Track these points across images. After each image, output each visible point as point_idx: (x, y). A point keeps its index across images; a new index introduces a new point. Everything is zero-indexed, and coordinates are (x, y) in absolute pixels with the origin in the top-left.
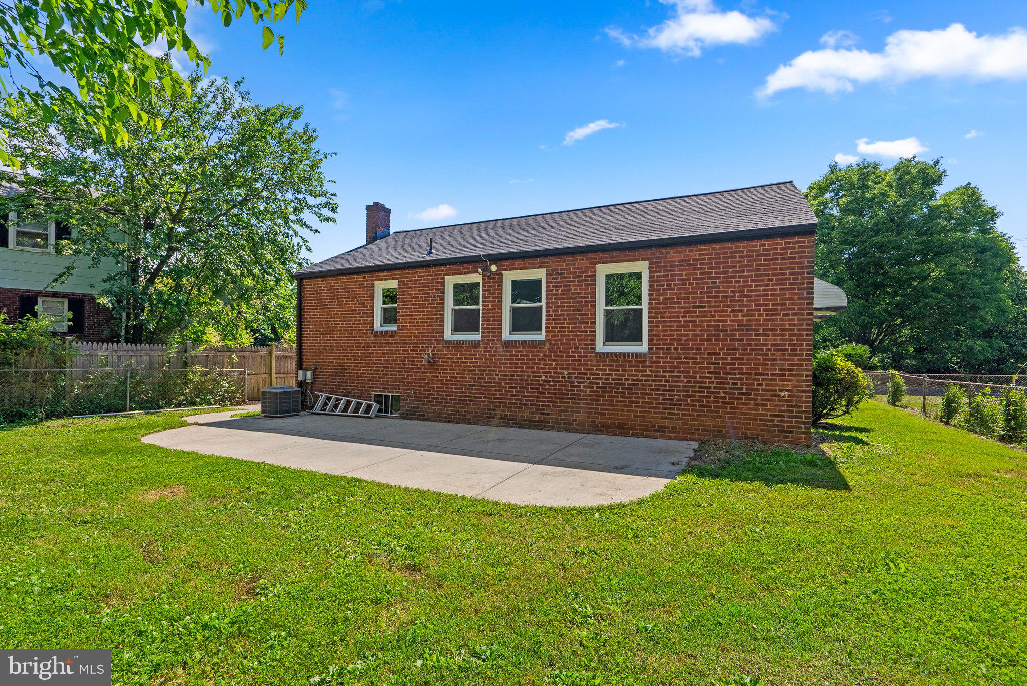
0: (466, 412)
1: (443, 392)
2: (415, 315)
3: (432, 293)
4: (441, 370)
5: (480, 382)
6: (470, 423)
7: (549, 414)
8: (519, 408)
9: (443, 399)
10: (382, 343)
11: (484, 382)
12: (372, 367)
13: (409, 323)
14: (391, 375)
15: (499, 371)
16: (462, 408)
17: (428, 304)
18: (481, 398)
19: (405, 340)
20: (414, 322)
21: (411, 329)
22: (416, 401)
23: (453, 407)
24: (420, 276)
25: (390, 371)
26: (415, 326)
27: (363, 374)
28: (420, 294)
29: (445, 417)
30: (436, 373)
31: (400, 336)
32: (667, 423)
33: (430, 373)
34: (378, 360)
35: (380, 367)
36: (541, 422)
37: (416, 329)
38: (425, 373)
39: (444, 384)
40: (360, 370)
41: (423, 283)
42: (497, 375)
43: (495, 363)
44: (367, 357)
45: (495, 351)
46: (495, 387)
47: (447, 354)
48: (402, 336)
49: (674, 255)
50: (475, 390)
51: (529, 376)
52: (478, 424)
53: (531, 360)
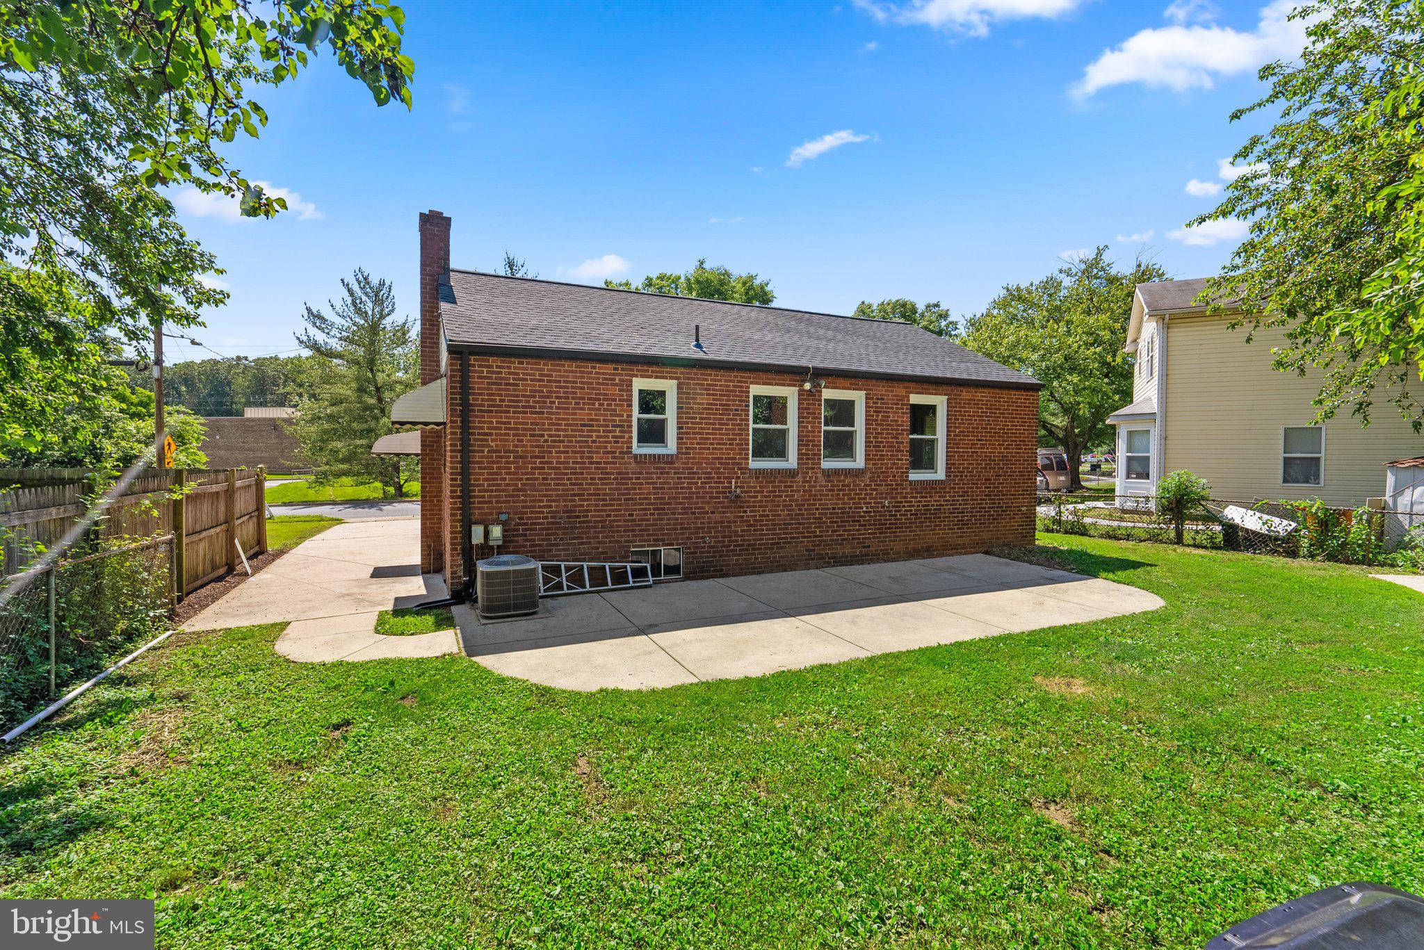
0: (780, 557)
1: (750, 535)
2: (707, 434)
3: (734, 405)
4: (748, 507)
5: (798, 519)
6: (785, 570)
7: (869, 547)
8: (840, 544)
9: (749, 545)
10: (652, 473)
11: (803, 519)
12: (635, 510)
13: (698, 444)
14: (668, 519)
15: (820, 505)
16: (775, 553)
17: (728, 419)
18: (798, 538)
19: (692, 468)
20: (706, 444)
21: (703, 453)
22: (709, 552)
23: (764, 554)
24: (715, 380)
25: (667, 514)
26: (709, 449)
27: (615, 521)
28: (716, 405)
29: (753, 568)
30: (740, 512)
31: (683, 463)
32: (960, 541)
33: (731, 512)
34: (646, 499)
35: (649, 509)
36: (863, 556)
37: (710, 454)
38: (724, 512)
39: (751, 526)
40: (610, 516)
41: (720, 390)
42: (817, 509)
43: (815, 495)
44: (624, 494)
45: (815, 482)
46: (815, 523)
47: (755, 487)
48: (688, 463)
49: (966, 394)
50: (792, 529)
51: (850, 508)
52: (795, 570)
53: (853, 490)
